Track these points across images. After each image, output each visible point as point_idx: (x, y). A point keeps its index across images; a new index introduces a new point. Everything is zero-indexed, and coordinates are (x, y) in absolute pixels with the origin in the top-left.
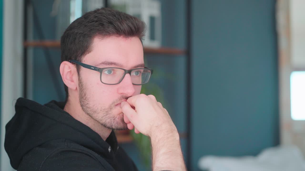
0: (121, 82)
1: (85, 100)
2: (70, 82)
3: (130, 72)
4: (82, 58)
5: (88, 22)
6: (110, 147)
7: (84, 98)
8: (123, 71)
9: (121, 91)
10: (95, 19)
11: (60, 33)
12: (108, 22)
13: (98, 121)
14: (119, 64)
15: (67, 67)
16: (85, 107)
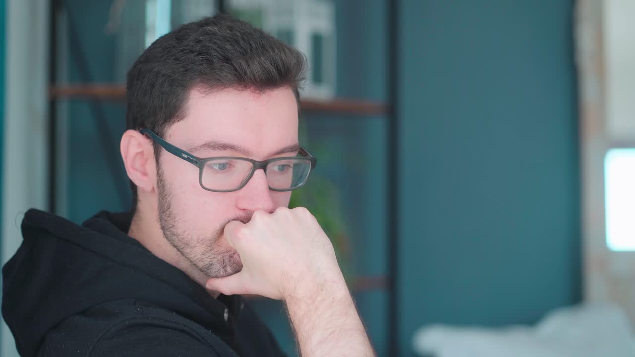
0: (244, 186)
1: (168, 217)
2: (139, 175)
3: (263, 165)
4: (165, 129)
5: (182, 50)
6: (226, 310)
7: (168, 212)
8: (250, 164)
9: (244, 205)
10: (198, 48)
11: (125, 66)
12: (221, 57)
13: (195, 263)
14: (242, 149)
15: (134, 142)
16: (168, 233)
